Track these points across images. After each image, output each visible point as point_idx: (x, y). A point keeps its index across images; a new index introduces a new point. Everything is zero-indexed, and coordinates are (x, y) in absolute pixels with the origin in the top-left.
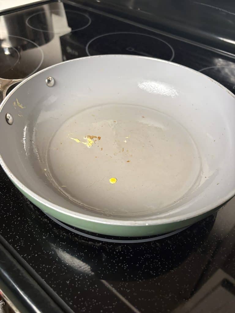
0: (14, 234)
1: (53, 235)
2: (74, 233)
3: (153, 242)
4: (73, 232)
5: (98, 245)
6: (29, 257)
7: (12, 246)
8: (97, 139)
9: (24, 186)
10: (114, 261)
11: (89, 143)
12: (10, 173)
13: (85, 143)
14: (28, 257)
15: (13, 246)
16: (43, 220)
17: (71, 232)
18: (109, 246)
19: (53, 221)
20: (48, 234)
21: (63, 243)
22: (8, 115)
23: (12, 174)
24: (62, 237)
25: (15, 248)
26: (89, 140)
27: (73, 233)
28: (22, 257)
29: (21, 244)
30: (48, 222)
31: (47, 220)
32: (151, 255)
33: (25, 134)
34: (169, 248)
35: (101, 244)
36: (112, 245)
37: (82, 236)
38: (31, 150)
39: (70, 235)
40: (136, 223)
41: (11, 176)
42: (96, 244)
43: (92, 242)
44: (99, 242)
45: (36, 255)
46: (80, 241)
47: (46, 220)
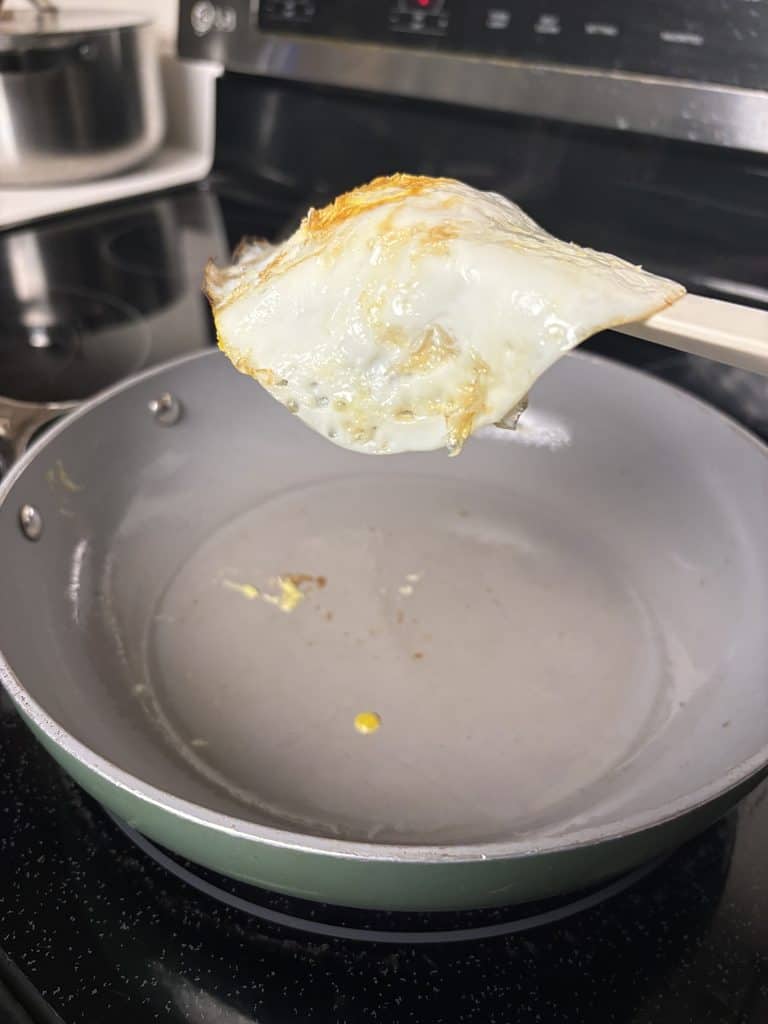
0: (20, 913)
1: (156, 918)
2: (233, 909)
3: (512, 938)
4: (229, 906)
5: (316, 951)
6: (71, 997)
7: (11, 957)
8: (314, 585)
9: (63, 732)
10: (374, 1013)
11: (289, 598)
12: (18, 689)
13: (275, 600)
14: (66, 997)
15: (16, 958)
16: (126, 863)
17: (221, 906)
18: (353, 955)
19: (158, 865)
20: (139, 914)
21: (192, 947)
22: (29, 512)
23: (24, 694)
24: (190, 923)
25: (21, 964)
26: (288, 587)
27: (227, 909)
28: (45, 997)
29: (44, 951)
30: (142, 869)
31: (137, 862)
32: (508, 989)
33: (76, 571)
34: (570, 961)
35: (325, 946)
36: (364, 953)
37: (258, 920)
38: (95, 622)
39: (217, 915)
40: (445, 855)
41: (23, 699)
42: (309, 949)
43: (294, 942)
44: (319, 939)
45: (95, 991)
46: (252, 938)
47: (134, 863)
